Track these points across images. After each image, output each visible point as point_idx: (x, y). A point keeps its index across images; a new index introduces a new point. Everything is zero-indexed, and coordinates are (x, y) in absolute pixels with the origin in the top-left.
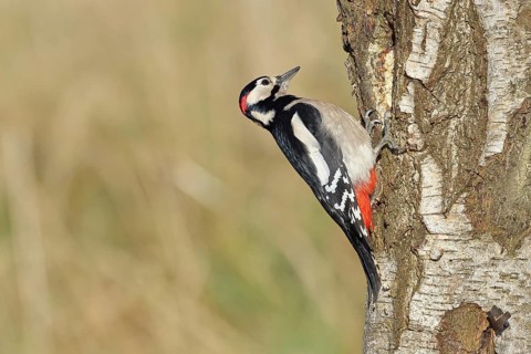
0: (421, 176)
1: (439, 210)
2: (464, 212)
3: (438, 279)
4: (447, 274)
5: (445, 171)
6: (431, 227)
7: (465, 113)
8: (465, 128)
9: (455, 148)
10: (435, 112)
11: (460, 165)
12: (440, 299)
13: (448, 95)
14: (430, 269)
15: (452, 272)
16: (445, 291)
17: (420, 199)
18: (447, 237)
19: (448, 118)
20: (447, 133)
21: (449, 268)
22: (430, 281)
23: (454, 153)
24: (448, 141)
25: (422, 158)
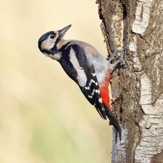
0: (140, 84)
1: (150, 102)
4: (154, 136)
5: (153, 82)
6: (146, 111)
10: (148, 51)
11: (161, 78)
12: (151, 149)
13: (155, 42)
14: (145, 133)
15: (157, 134)
16: (153, 144)
17: (140, 96)
18: (154, 116)
19: (154, 54)
20: (154, 62)
21: (155, 133)
22: (145, 139)
23: (158, 72)
24: (155, 66)
25: (141, 75)
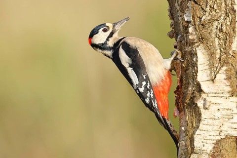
2: (225, 79)
3: (210, 121)
7: (222, 18)
8: (222, 26)
9: (217, 39)
